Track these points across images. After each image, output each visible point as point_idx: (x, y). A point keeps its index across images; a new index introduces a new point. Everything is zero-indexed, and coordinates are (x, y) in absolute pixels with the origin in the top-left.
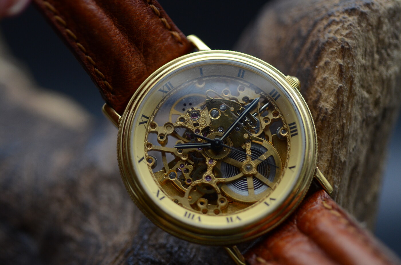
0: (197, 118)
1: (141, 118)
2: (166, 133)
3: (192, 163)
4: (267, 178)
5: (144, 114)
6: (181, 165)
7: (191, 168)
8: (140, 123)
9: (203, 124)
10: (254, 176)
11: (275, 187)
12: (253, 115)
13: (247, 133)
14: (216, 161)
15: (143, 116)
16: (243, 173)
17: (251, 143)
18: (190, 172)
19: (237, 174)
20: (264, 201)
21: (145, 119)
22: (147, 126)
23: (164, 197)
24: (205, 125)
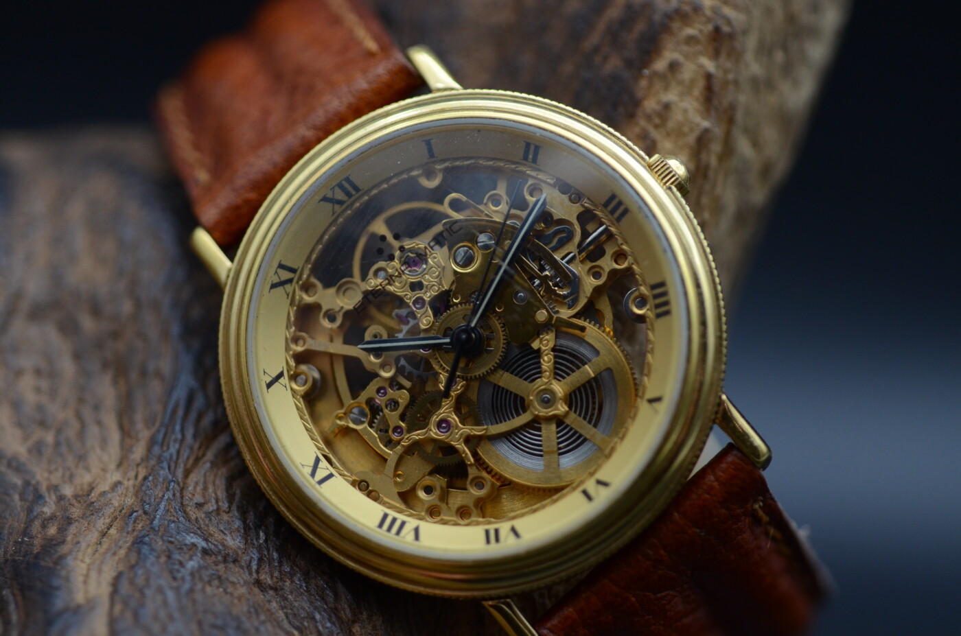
0: (420, 270)
1: (276, 272)
2: (342, 308)
3: (407, 384)
4: (595, 426)
5: (283, 263)
6: (378, 391)
7: (403, 397)
8: (274, 286)
9: (434, 285)
10: (559, 421)
11: (613, 450)
12: (564, 262)
13: (545, 308)
14: (464, 380)
15: (281, 266)
16: (532, 413)
17: (554, 332)
18: (401, 409)
19: (518, 414)
20: (581, 488)
21: (285, 275)
22: (294, 291)
23: (331, 476)
24: (439, 288)
